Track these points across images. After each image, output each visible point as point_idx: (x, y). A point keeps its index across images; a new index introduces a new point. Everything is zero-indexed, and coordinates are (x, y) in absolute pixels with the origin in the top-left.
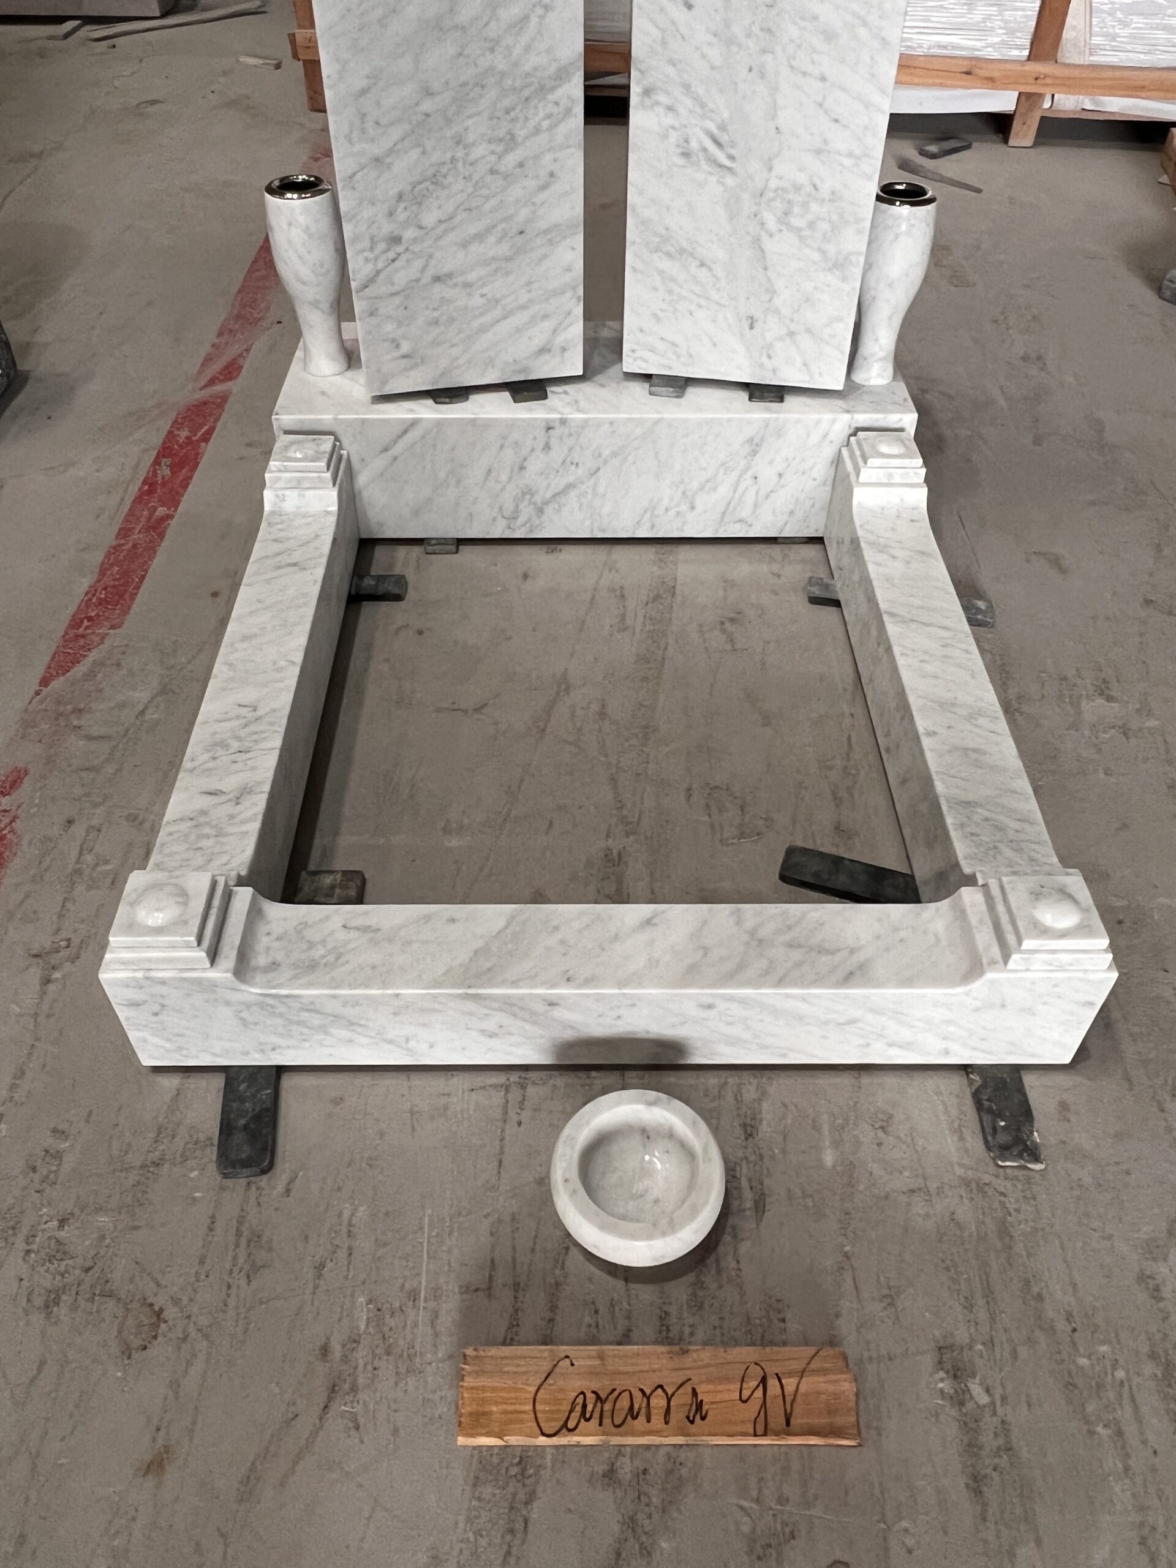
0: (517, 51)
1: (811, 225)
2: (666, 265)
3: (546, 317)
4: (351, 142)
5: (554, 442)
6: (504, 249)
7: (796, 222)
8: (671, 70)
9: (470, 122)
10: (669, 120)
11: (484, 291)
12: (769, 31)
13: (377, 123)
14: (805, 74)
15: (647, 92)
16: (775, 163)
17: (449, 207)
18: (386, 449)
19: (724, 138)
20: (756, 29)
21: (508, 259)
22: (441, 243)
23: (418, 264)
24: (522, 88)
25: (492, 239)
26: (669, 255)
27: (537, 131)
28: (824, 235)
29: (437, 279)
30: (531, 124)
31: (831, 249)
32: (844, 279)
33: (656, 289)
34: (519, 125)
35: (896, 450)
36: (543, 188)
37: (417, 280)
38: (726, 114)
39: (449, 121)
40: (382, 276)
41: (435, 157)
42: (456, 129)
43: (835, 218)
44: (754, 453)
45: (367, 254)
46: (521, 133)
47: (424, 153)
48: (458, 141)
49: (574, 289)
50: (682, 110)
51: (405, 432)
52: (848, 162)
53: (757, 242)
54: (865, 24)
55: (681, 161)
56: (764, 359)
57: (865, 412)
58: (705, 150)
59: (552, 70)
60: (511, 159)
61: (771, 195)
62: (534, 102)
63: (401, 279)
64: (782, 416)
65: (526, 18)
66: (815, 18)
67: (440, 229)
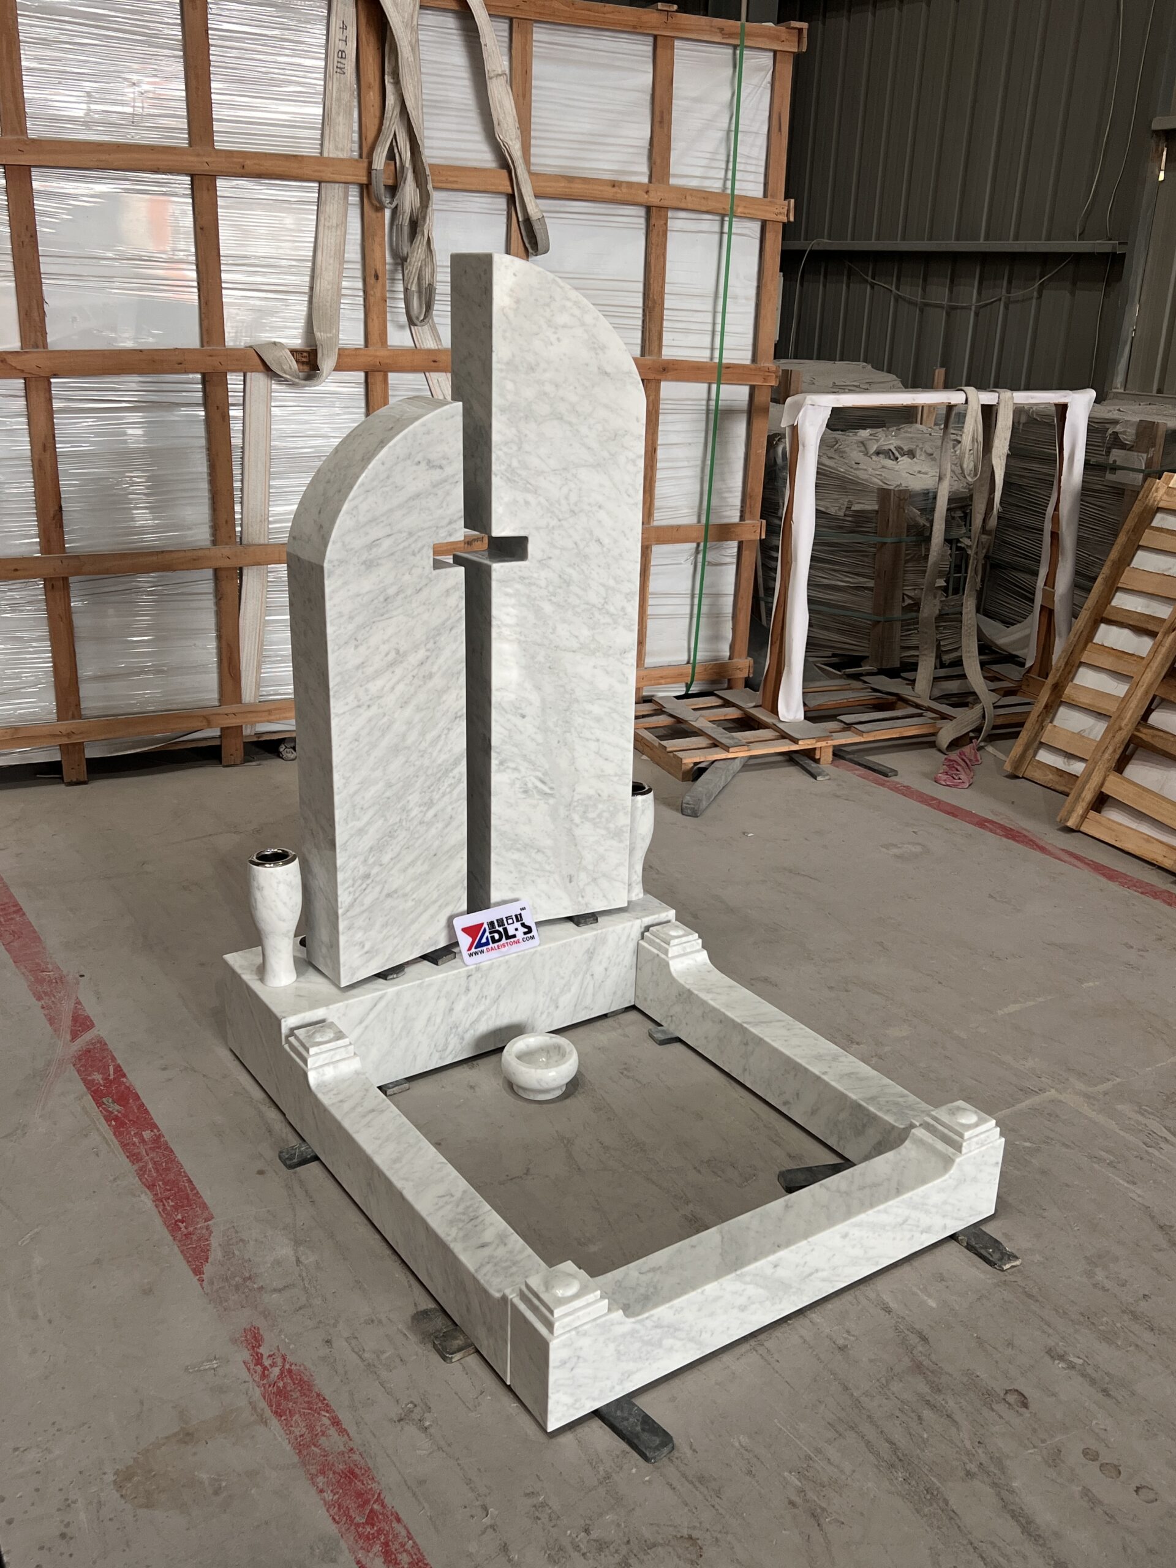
0: (435, 754)
1: (600, 816)
2: (516, 856)
4: (347, 823)
5: (472, 985)
6: (425, 867)
7: (591, 815)
8: (515, 750)
9: (410, 798)
10: (516, 775)
11: (414, 896)
12: (567, 722)
13: (362, 809)
14: (588, 740)
15: (501, 763)
16: (576, 787)
17: (397, 849)
18: (361, 1022)
19: (547, 779)
20: (560, 722)
21: (428, 873)
22: (391, 873)
23: (378, 889)
24: (437, 773)
25: (419, 863)
26: (518, 850)
27: (444, 795)
28: (607, 820)
29: (389, 895)
30: (441, 791)
31: (612, 826)
32: (621, 841)
33: (511, 872)
34: (435, 793)
35: (681, 933)
36: (447, 826)
37: (378, 899)
38: (547, 766)
39: (399, 799)
40: (357, 902)
41: (391, 822)
42: (403, 802)
43: (611, 809)
44: (590, 959)
45: (351, 889)
46: (436, 796)
47: (386, 820)
48: (403, 809)
50: (523, 770)
51: (375, 1005)
52: (616, 779)
53: (570, 831)
54: (615, 711)
55: (523, 796)
56: (580, 899)
57: (647, 916)
58: (536, 787)
59: (451, 761)
60: (430, 814)
61: (575, 804)
62: (442, 780)
63: (368, 900)
64: (604, 930)
65: (440, 736)
66: (590, 712)
67: (392, 864)
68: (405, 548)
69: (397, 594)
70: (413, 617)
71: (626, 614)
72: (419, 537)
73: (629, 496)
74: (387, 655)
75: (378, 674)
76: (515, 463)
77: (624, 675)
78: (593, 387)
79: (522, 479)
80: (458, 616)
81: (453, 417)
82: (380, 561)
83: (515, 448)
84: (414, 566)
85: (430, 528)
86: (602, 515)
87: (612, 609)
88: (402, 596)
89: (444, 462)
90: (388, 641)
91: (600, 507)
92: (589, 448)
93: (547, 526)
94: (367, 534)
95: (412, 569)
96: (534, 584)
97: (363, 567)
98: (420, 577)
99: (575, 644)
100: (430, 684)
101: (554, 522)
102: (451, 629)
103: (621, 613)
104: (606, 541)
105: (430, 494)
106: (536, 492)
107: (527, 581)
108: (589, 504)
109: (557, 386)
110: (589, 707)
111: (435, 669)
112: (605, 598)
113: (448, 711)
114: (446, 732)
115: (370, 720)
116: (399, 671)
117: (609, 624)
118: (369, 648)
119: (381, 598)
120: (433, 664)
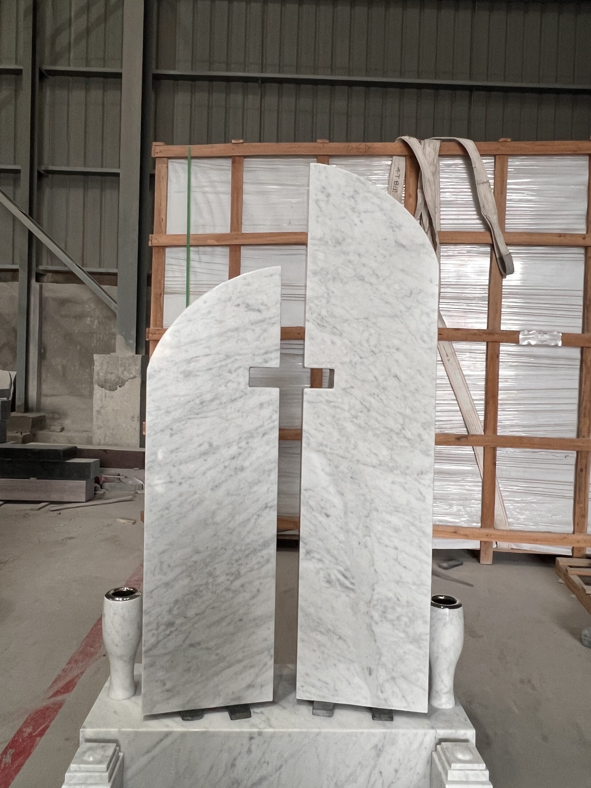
0: (243, 534)
1: (398, 618)
2: (319, 637)
3: (252, 667)
4: (154, 575)
5: (253, 748)
6: (231, 629)
7: (390, 617)
8: (319, 543)
9: (217, 566)
10: (320, 565)
11: (218, 652)
12: (367, 527)
13: (169, 566)
14: (386, 546)
15: (308, 553)
16: (376, 586)
17: (203, 607)
18: (148, 752)
19: (347, 574)
20: (361, 526)
21: (233, 634)
22: (196, 626)
23: (182, 637)
24: (245, 551)
25: (224, 624)
26: (321, 632)
27: (252, 570)
28: (406, 624)
29: (192, 645)
30: (249, 567)
31: (410, 631)
32: (420, 648)
33: (314, 651)
34: (243, 567)
35: (468, 757)
36: (254, 597)
37: (181, 646)
38: (348, 563)
39: (207, 565)
40: (161, 643)
41: (198, 582)
42: (209, 569)
43: (410, 615)
44: (378, 756)
45: (154, 631)
46: (243, 570)
47: (192, 579)
48: (210, 574)
49: (269, 650)
50: (327, 562)
51: (161, 740)
52: (414, 587)
53: (369, 627)
54: (413, 525)
55: (327, 585)
56: (379, 693)
57: (444, 728)
58: (338, 580)
59: (261, 542)
60: (237, 583)
61: (375, 602)
62: (251, 557)
63: (171, 645)
64: (393, 731)
65: (249, 520)
66: (389, 522)
67: (197, 618)
68: (221, 366)
69: (212, 400)
70: (227, 420)
71: (422, 441)
72: (236, 360)
73: (424, 341)
74: (200, 445)
75: (190, 459)
76: (324, 313)
77: (421, 494)
78: (391, 256)
79: (329, 325)
80: (271, 425)
81: (272, 275)
82: (198, 373)
83: (324, 301)
84: (230, 381)
85: (246, 354)
86: (399, 356)
87: (409, 435)
88: (217, 402)
89: (262, 308)
90: (202, 435)
91: (397, 349)
92: (387, 303)
93: (351, 362)
94: (187, 351)
95: (227, 383)
96: (339, 407)
97: (181, 376)
98: (237, 390)
99: (375, 461)
100: (242, 475)
101: (356, 359)
102: (264, 435)
103: (418, 439)
104: (403, 376)
105: (248, 329)
106: (341, 335)
107: (332, 404)
108: (388, 347)
109: (359, 255)
110: (388, 517)
111: (246, 464)
112: (402, 425)
113: (258, 500)
114: (255, 517)
115: (181, 495)
116: (211, 460)
117: (406, 447)
118: (183, 437)
119: (198, 401)
120: (244, 460)
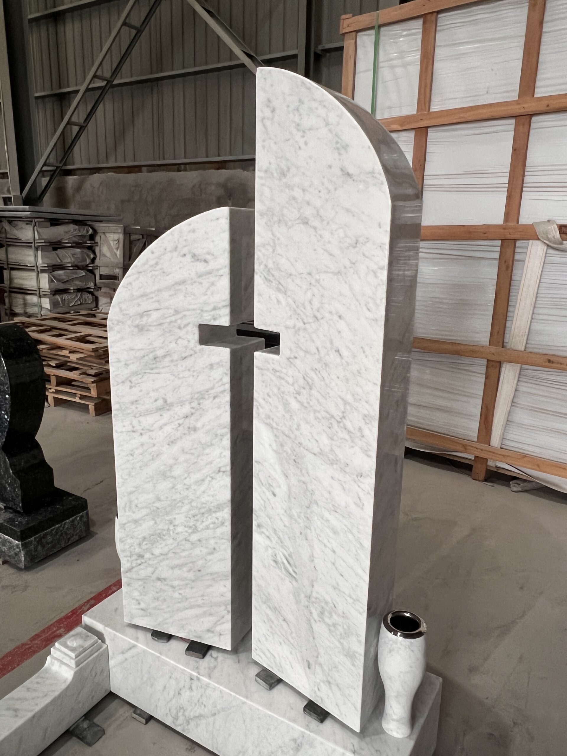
0: (199, 493)
1: (334, 626)
2: (269, 612)
3: (211, 614)
4: (125, 511)
5: (194, 687)
6: (191, 575)
7: (327, 620)
8: (268, 520)
9: (177, 516)
10: (268, 542)
11: (181, 592)
12: (308, 519)
13: (137, 506)
14: (325, 546)
15: (259, 526)
16: (315, 584)
17: (166, 549)
18: (123, 653)
19: (291, 561)
20: (302, 516)
21: (193, 581)
22: (161, 564)
23: (150, 570)
24: (201, 508)
25: (185, 569)
26: (270, 608)
27: (207, 528)
28: (341, 635)
29: (159, 579)
30: (204, 524)
31: (345, 644)
32: (354, 665)
33: (265, 622)
34: (199, 523)
36: (211, 553)
37: (150, 577)
38: (291, 550)
39: (167, 513)
40: (134, 570)
41: (161, 526)
42: (170, 517)
43: (346, 627)
44: (298, 750)
45: (129, 558)
46: (200, 527)
47: (156, 523)
48: (171, 522)
49: (226, 605)
50: (273, 540)
51: (130, 649)
53: (309, 622)
54: (351, 532)
55: (274, 564)
56: (316, 689)
58: (283, 563)
59: (215, 504)
60: (194, 537)
61: (314, 600)
62: (206, 515)
63: (142, 574)
65: (203, 480)
66: (328, 521)
67: (162, 557)
68: (171, 322)
69: (165, 356)
70: (179, 378)
71: (363, 436)
72: (185, 315)
73: (369, 310)
74: (156, 400)
75: (148, 413)
76: (270, 265)
77: (360, 499)
78: (336, 189)
79: (275, 279)
80: (222, 388)
81: (218, 219)
82: (150, 328)
83: (271, 250)
84: (180, 337)
85: (194, 310)
86: (341, 325)
87: (349, 425)
88: (168, 359)
89: (208, 257)
90: (157, 390)
91: (340, 317)
92: (331, 255)
93: (294, 327)
94: (139, 305)
95: (177, 340)
96: (283, 379)
97: (136, 330)
98: (186, 347)
99: (316, 450)
100: (194, 436)
101: (300, 324)
102: (214, 398)
103: (359, 434)
104: (345, 353)
105: (195, 282)
106: (285, 293)
107: (278, 374)
108: (331, 312)
109: (304, 190)
110: (327, 515)
111: (199, 425)
112: (343, 412)
113: (211, 463)
114: (209, 478)
115: (142, 445)
116: (166, 416)
117: (346, 440)
118: (141, 391)
119: (151, 356)
120: (197, 420)
